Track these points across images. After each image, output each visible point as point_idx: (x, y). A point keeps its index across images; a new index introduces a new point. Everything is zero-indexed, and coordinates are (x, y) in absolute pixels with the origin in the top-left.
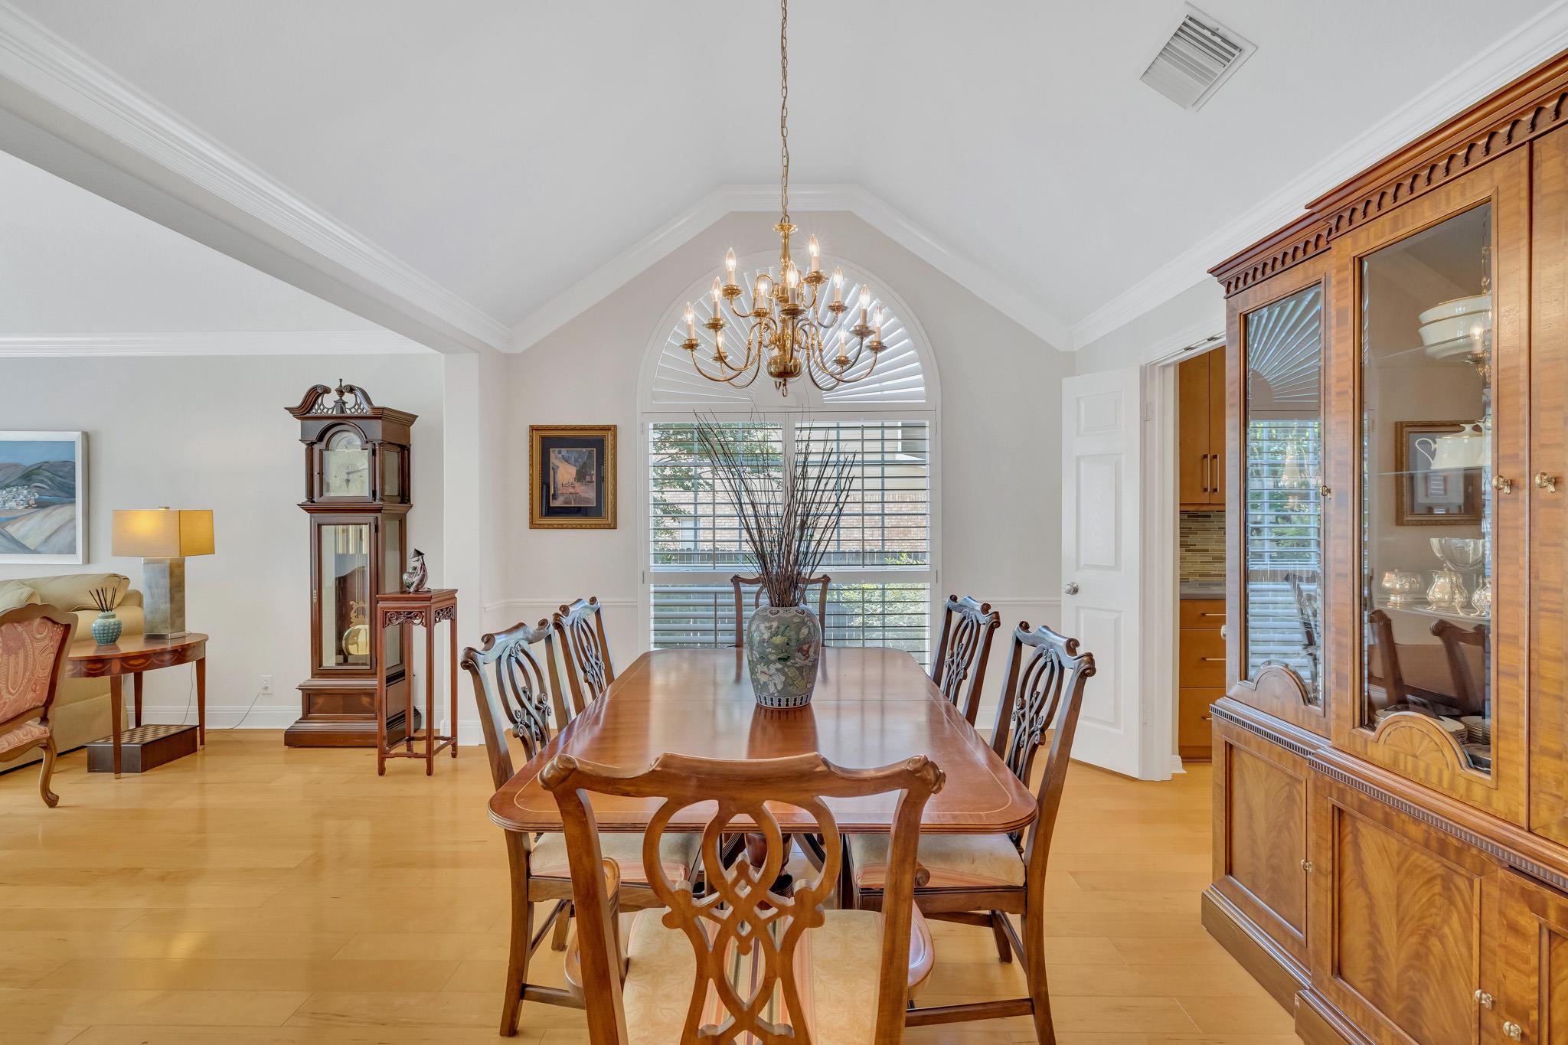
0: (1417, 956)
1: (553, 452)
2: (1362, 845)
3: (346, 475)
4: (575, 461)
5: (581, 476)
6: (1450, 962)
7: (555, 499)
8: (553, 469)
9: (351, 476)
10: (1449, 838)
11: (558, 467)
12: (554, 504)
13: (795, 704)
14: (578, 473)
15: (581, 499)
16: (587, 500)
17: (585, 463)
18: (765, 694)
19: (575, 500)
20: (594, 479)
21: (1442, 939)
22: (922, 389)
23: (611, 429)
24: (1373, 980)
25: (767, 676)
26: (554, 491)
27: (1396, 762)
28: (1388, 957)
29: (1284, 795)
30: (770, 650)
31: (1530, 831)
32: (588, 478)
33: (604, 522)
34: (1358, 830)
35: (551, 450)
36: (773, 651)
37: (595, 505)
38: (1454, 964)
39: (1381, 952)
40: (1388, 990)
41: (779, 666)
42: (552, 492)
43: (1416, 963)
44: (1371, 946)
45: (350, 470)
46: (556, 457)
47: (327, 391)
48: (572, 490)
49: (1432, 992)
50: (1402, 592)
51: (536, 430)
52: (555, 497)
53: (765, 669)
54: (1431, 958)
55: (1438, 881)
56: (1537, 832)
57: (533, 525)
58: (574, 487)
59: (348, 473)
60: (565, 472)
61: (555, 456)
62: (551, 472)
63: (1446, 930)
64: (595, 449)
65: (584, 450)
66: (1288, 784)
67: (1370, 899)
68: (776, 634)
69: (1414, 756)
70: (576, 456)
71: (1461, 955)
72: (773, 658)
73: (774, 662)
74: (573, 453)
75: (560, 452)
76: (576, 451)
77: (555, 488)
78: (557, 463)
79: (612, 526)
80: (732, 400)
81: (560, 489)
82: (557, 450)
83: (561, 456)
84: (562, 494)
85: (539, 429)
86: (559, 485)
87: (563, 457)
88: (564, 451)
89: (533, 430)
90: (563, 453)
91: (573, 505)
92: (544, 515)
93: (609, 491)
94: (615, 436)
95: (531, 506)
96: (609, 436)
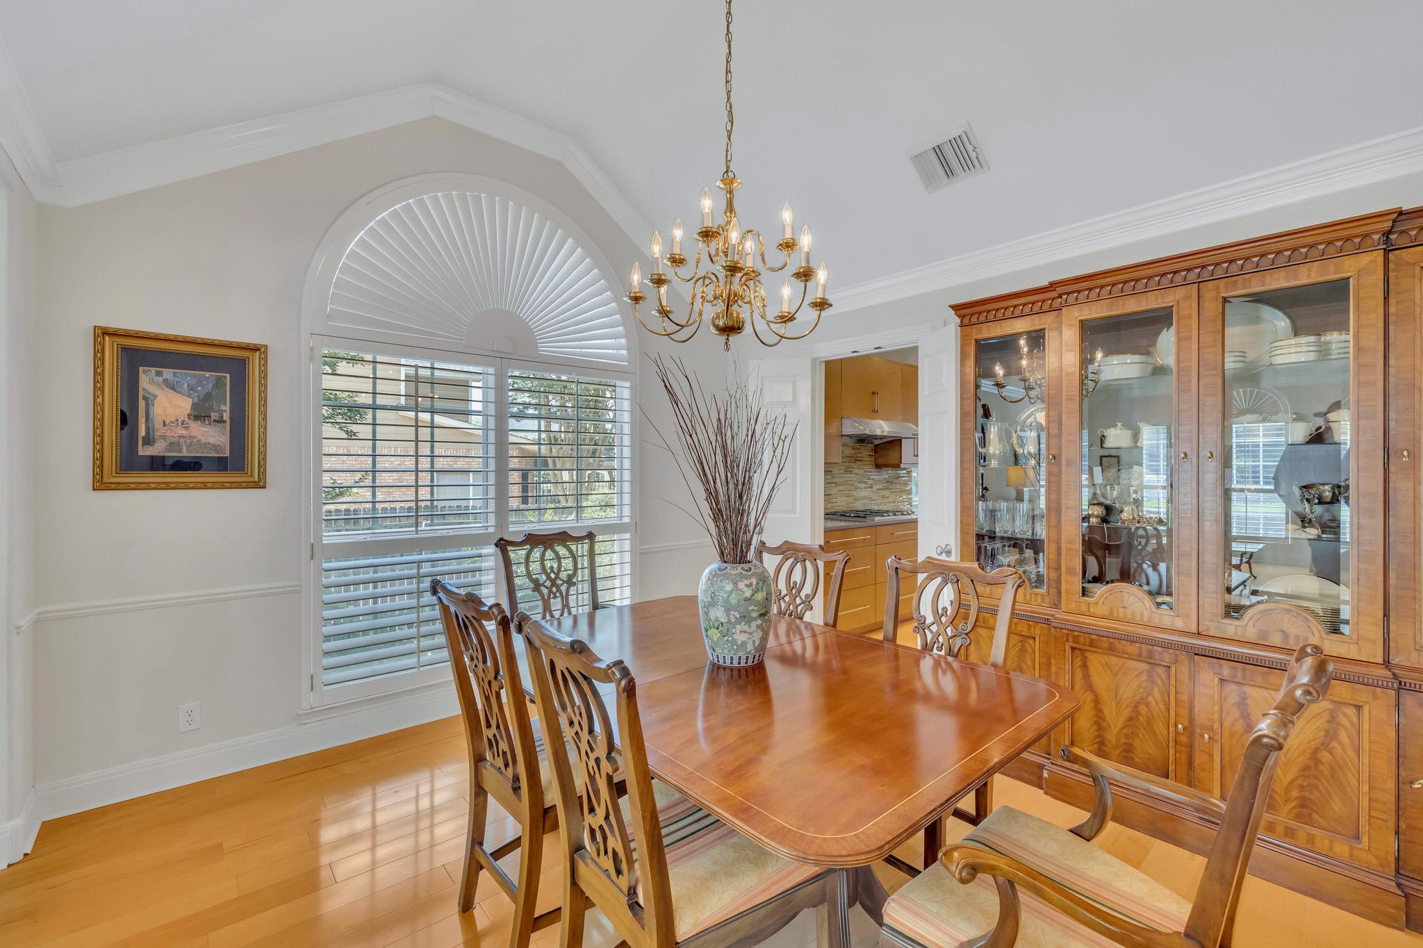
0: (1131, 719)
1: (144, 372)
2: (1089, 666)
4: (191, 388)
5: (200, 414)
6: (1153, 717)
7: (149, 444)
8: (145, 398)
10: (1155, 647)
11: (155, 397)
12: (145, 451)
13: (746, 663)
14: (195, 407)
15: (201, 447)
16: (214, 448)
17: (208, 395)
18: (741, 654)
19: (187, 447)
20: (226, 417)
21: (1147, 705)
22: (624, 352)
23: (258, 350)
24: (1098, 742)
25: (747, 635)
26: (148, 433)
27: (1111, 613)
28: (1109, 726)
29: (1018, 649)
30: (752, 607)
31: (1198, 634)
32: (214, 417)
33: (251, 479)
34: (1086, 657)
35: (141, 368)
36: (756, 608)
37: (227, 455)
38: (1156, 715)
39: (1104, 724)
40: (1109, 745)
41: (759, 622)
42: (142, 432)
43: (1130, 723)
44: (1097, 723)
46: (151, 382)
48: (184, 432)
49: (1141, 735)
50: (1097, 517)
51: (109, 334)
52: (147, 441)
53: (746, 628)
54: (1140, 717)
55: (1145, 673)
56: (1203, 634)
57: (100, 483)
58: (187, 428)
60: (168, 405)
61: (148, 380)
62: (142, 404)
63: (1150, 699)
64: (228, 376)
65: (207, 374)
66: (1021, 641)
67: (1096, 696)
68: (756, 591)
69: (1124, 607)
70: (194, 382)
71: (1160, 710)
72: (755, 615)
73: (755, 619)
74: (187, 377)
75: (159, 374)
76: (191, 375)
77: (147, 428)
78: (152, 389)
79: (260, 484)
80: (436, 335)
81: (160, 430)
82: (153, 370)
83: (161, 379)
84: (164, 437)
85: (114, 334)
86: (158, 424)
87: (166, 381)
88: (168, 373)
89: (98, 334)
90: (165, 376)
91: (184, 453)
92: (123, 469)
93: (253, 435)
94: (263, 360)
95: (97, 454)
96: (253, 359)
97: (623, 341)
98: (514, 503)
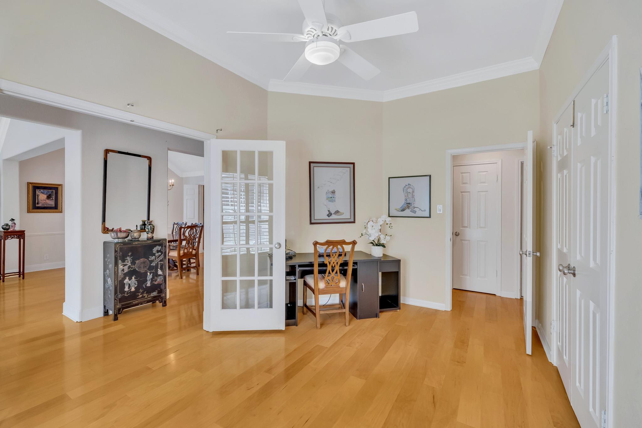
1: (37, 190)
4: (46, 193)
5: (49, 197)
11: (39, 195)
12: (37, 205)
15: (49, 204)
16: (51, 205)
17: (50, 194)
19: (46, 204)
20: (54, 199)
23: (60, 185)
26: (38, 202)
32: (51, 198)
33: (59, 211)
37: (54, 206)
42: (37, 202)
48: (45, 202)
51: (31, 184)
52: (38, 203)
57: (29, 211)
60: (42, 197)
61: (38, 192)
62: (37, 196)
64: (54, 191)
65: (50, 190)
75: (40, 191)
78: (39, 193)
79: (61, 212)
81: (40, 201)
82: (39, 190)
83: (40, 192)
84: (41, 203)
85: (31, 183)
86: (40, 200)
89: (29, 184)
90: (41, 191)
91: (45, 206)
92: (33, 209)
93: (60, 202)
94: (62, 188)
95: (29, 206)
96: (60, 188)
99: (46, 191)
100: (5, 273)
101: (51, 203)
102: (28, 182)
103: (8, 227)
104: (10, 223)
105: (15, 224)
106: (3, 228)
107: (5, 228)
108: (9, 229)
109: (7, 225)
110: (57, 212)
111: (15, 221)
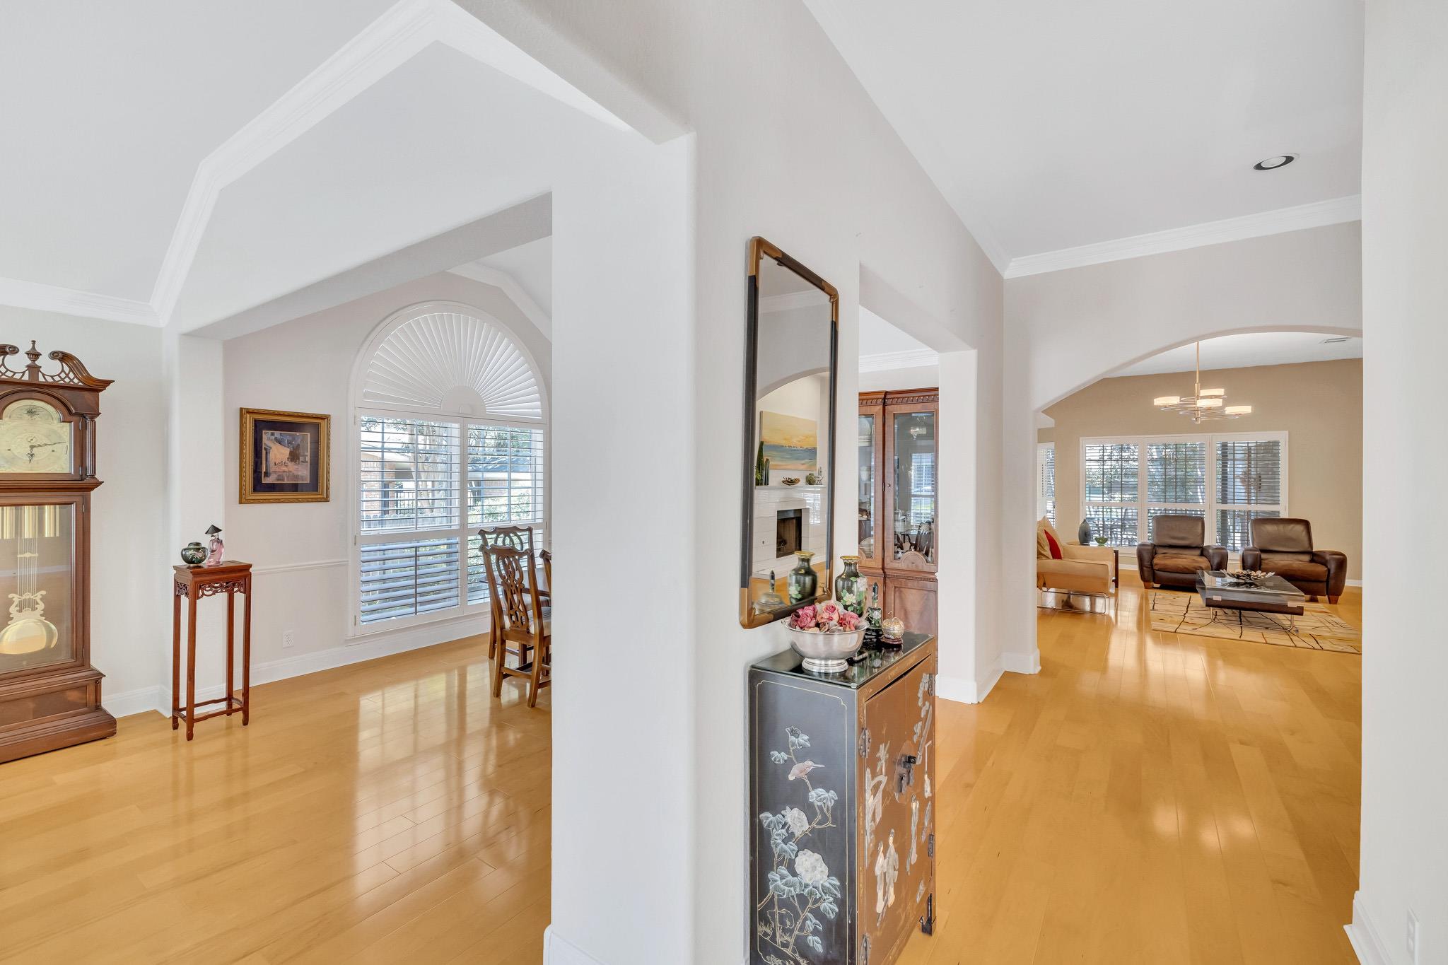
1: (266, 433)
3: (29, 449)
4: (290, 443)
5: (294, 457)
7: (267, 476)
8: (265, 449)
9: (35, 449)
11: (271, 448)
12: (266, 481)
14: (291, 453)
15: (297, 477)
16: (302, 478)
17: (299, 445)
19: (288, 477)
20: (308, 459)
22: (539, 411)
23: (324, 418)
26: (266, 470)
32: (301, 459)
33: (321, 496)
37: (309, 482)
42: (264, 470)
45: (33, 443)
46: (269, 439)
47: (14, 350)
48: (286, 469)
52: (267, 474)
57: (245, 499)
58: (287, 466)
59: (32, 447)
60: (277, 453)
61: (267, 437)
62: (264, 452)
64: (310, 434)
65: (298, 434)
70: (290, 439)
75: (273, 434)
76: (289, 435)
77: (266, 466)
78: (269, 444)
79: (326, 500)
80: (424, 404)
81: (272, 468)
82: (270, 432)
83: (273, 437)
84: (275, 472)
85: (250, 412)
86: (272, 464)
87: (276, 439)
88: (277, 434)
89: (244, 412)
90: (276, 436)
91: (286, 482)
92: (255, 490)
93: (323, 469)
94: (329, 424)
95: (244, 483)
96: (323, 423)
97: (539, 403)
98: (470, 502)
99: (287, 436)
100: (196, 703)
101: (302, 472)
102: (241, 409)
103: (199, 555)
104: (206, 541)
105: (220, 542)
106: (185, 558)
107: (192, 558)
108: (203, 560)
109: (197, 547)
110: (317, 500)
111: (221, 535)
